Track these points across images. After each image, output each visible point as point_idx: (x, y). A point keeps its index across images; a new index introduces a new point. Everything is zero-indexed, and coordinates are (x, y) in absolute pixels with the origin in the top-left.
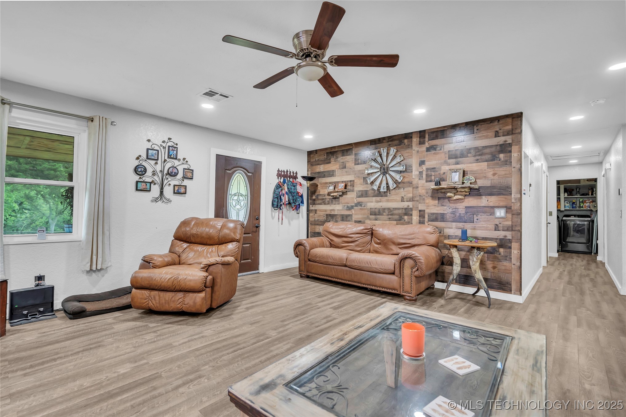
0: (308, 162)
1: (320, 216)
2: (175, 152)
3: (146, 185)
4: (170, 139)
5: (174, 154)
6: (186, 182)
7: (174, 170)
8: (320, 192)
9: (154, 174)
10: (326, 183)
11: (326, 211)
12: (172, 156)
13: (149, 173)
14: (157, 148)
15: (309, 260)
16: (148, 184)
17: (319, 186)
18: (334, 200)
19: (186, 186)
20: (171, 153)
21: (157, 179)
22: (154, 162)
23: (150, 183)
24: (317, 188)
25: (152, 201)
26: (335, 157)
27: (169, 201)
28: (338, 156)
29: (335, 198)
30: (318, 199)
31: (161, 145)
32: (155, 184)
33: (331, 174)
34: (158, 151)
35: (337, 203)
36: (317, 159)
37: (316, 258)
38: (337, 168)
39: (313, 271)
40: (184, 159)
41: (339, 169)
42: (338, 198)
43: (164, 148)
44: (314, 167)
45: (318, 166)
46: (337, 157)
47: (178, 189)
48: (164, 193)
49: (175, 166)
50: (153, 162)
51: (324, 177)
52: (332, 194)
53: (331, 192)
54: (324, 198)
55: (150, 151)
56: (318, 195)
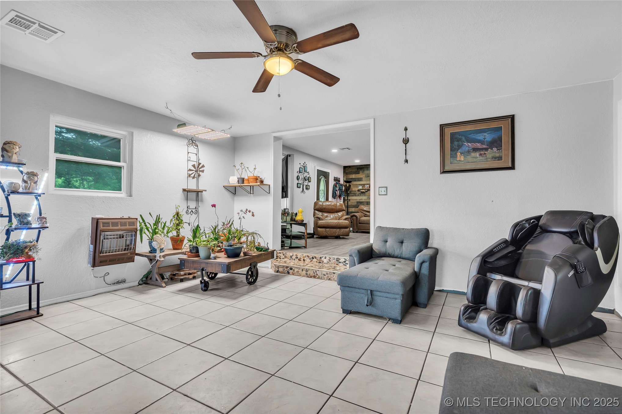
0: (344, 172)
1: (352, 203)
2: (306, 169)
4: (305, 162)
6: (309, 183)
7: (306, 177)
8: (352, 189)
9: (301, 180)
10: (357, 184)
11: (356, 200)
12: (305, 171)
15: (360, 223)
17: (351, 186)
18: (362, 194)
19: (309, 185)
22: (301, 173)
24: (350, 187)
25: (301, 193)
26: (362, 170)
27: (305, 192)
28: (364, 170)
29: (362, 193)
30: (351, 193)
32: (301, 184)
33: (360, 179)
35: (364, 195)
36: (350, 171)
37: (364, 222)
38: (363, 177)
39: (362, 229)
40: (308, 172)
41: (365, 177)
42: (365, 193)
44: (348, 175)
45: (351, 175)
46: (364, 171)
47: (307, 187)
48: (304, 188)
49: (306, 175)
51: (355, 181)
52: (361, 191)
53: (360, 190)
54: (355, 192)
55: (301, 169)
56: (351, 191)
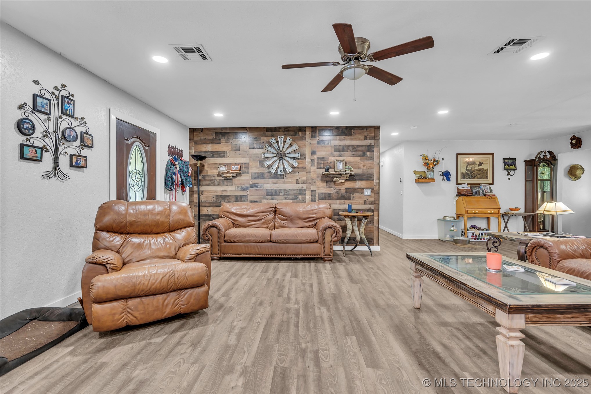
0: (190, 139)
1: (208, 197)
2: (71, 107)
3: (36, 151)
4: (63, 86)
5: (70, 110)
6: (85, 152)
7: (72, 132)
8: (207, 172)
9: (45, 136)
10: (216, 164)
11: (215, 192)
12: (68, 112)
13: (38, 133)
14: (47, 96)
15: (225, 242)
16: (39, 151)
17: (205, 167)
18: (225, 181)
19: (86, 157)
20: (66, 106)
21: (50, 142)
22: (46, 117)
23: (42, 149)
24: (204, 168)
25: (44, 176)
26: (226, 138)
27: (66, 177)
28: (230, 137)
29: (227, 179)
30: (206, 180)
31: (53, 93)
32: (47, 150)
33: (222, 155)
34: (50, 101)
35: (229, 184)
36: (202, 138)
37: (235, 238)
38: (228, 150)
39: (231, 252)
40: (82, 118)
41: (232, 150)
42: (231, 179)
43: (57, 97)
44: (199, 146)
45: (205, 146)
46: (229, 139)
47: (77, 161)
48: (60, 164)
49: (72, 127)
50: (43, 117)
51: (213, 157)
52: (225, 175)
53: (223, 174)
54: (213, 178)
55: (39, 100)
56: (204, 176)
